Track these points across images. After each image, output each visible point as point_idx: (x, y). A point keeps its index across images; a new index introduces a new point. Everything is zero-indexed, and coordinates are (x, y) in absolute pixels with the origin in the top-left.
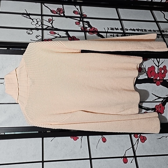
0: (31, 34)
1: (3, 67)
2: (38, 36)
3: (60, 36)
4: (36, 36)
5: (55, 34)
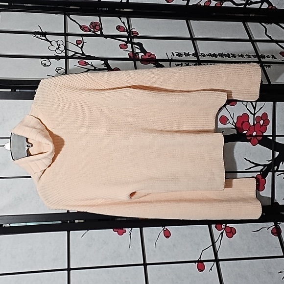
0: (47, 66)
2: (60, 68)
3: (95, 67)
4: (56, 69)
5: (86, 65)
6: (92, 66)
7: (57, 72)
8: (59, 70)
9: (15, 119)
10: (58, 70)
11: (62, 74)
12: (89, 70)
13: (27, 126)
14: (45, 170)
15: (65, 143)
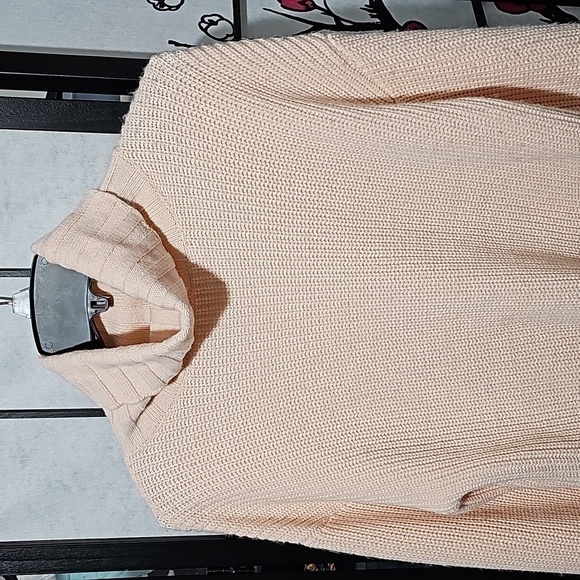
0: (170, 8)
1: (7, 206)
2: (215, 19)
3: (337, 19)
4: (203, 21)
5: (308, 9)
6: (328, 12)
7: (205, 30)
8: (212, 23)
9: (50, 203)
10: (206, 23)
11: (223, 40)
12: (318, 27)
13: (94, 235)
14: (153, 397)
15: (233, 298)
